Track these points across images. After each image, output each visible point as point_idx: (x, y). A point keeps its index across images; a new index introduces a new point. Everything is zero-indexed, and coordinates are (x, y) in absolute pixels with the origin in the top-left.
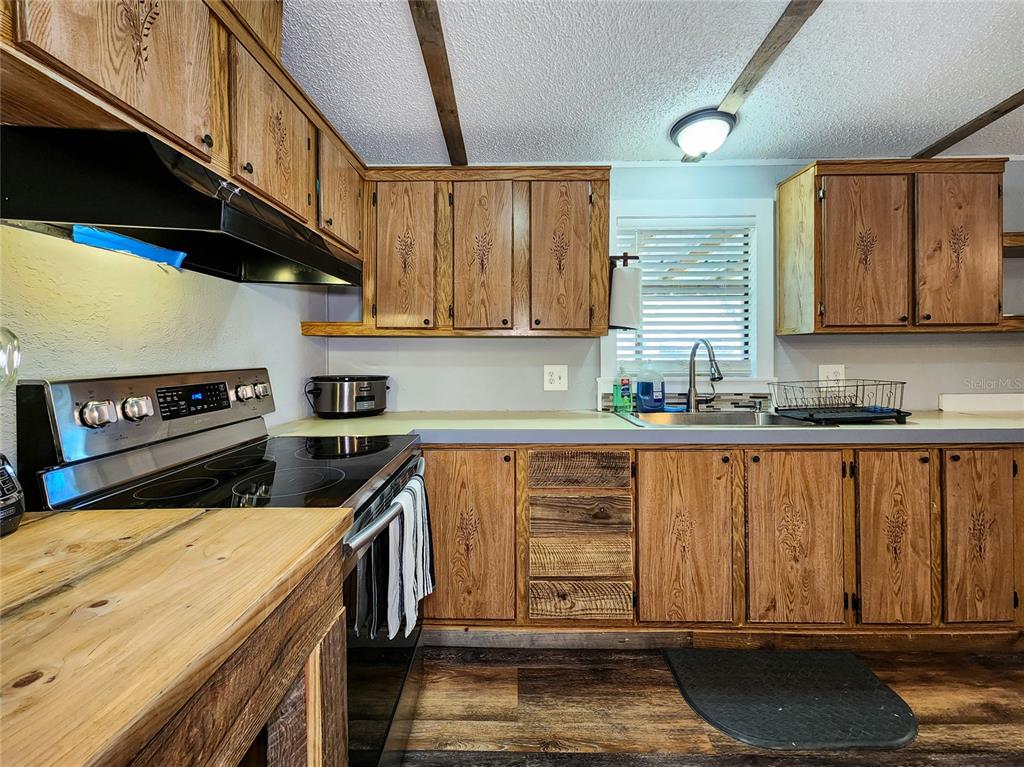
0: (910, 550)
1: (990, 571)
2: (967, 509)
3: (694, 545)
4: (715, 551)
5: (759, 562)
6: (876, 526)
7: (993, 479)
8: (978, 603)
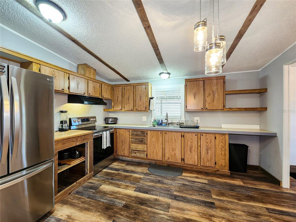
0: (193, 151)
1: (210, 157)
2: (205, 145)
3: (156, 147)
4: (159, 148)
5: (167, 151)
6: (187, 146)
7: (210, 139)
8: (207, 163)
